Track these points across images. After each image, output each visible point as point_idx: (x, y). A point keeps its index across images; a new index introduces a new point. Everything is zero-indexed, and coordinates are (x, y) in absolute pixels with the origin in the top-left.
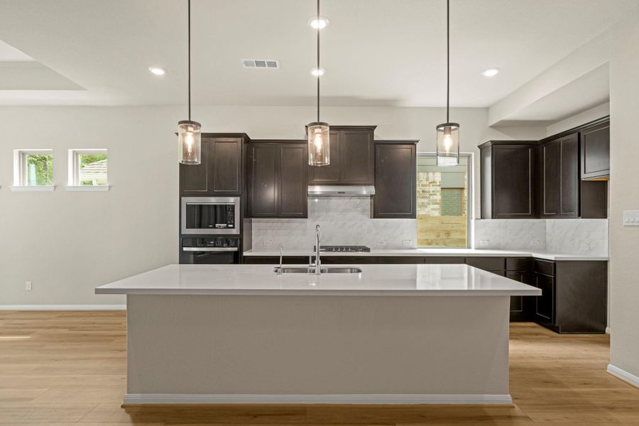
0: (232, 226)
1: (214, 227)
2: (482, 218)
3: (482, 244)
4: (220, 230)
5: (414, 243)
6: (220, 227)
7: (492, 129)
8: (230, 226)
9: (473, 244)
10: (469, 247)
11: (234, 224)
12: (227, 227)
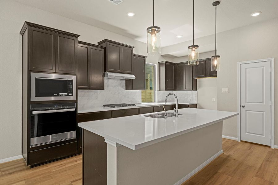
0: (71, 94)
1: (58, 95)
2: (159, 90)
3: (160, 100)
4: (63, 97)
5: (140, 101)
6: (63, 96)
7: (161, 57)
8: (69, 94)
9: (156, 100)
10: (155, 102)
11: (72, 93)
12: (68, 95)
